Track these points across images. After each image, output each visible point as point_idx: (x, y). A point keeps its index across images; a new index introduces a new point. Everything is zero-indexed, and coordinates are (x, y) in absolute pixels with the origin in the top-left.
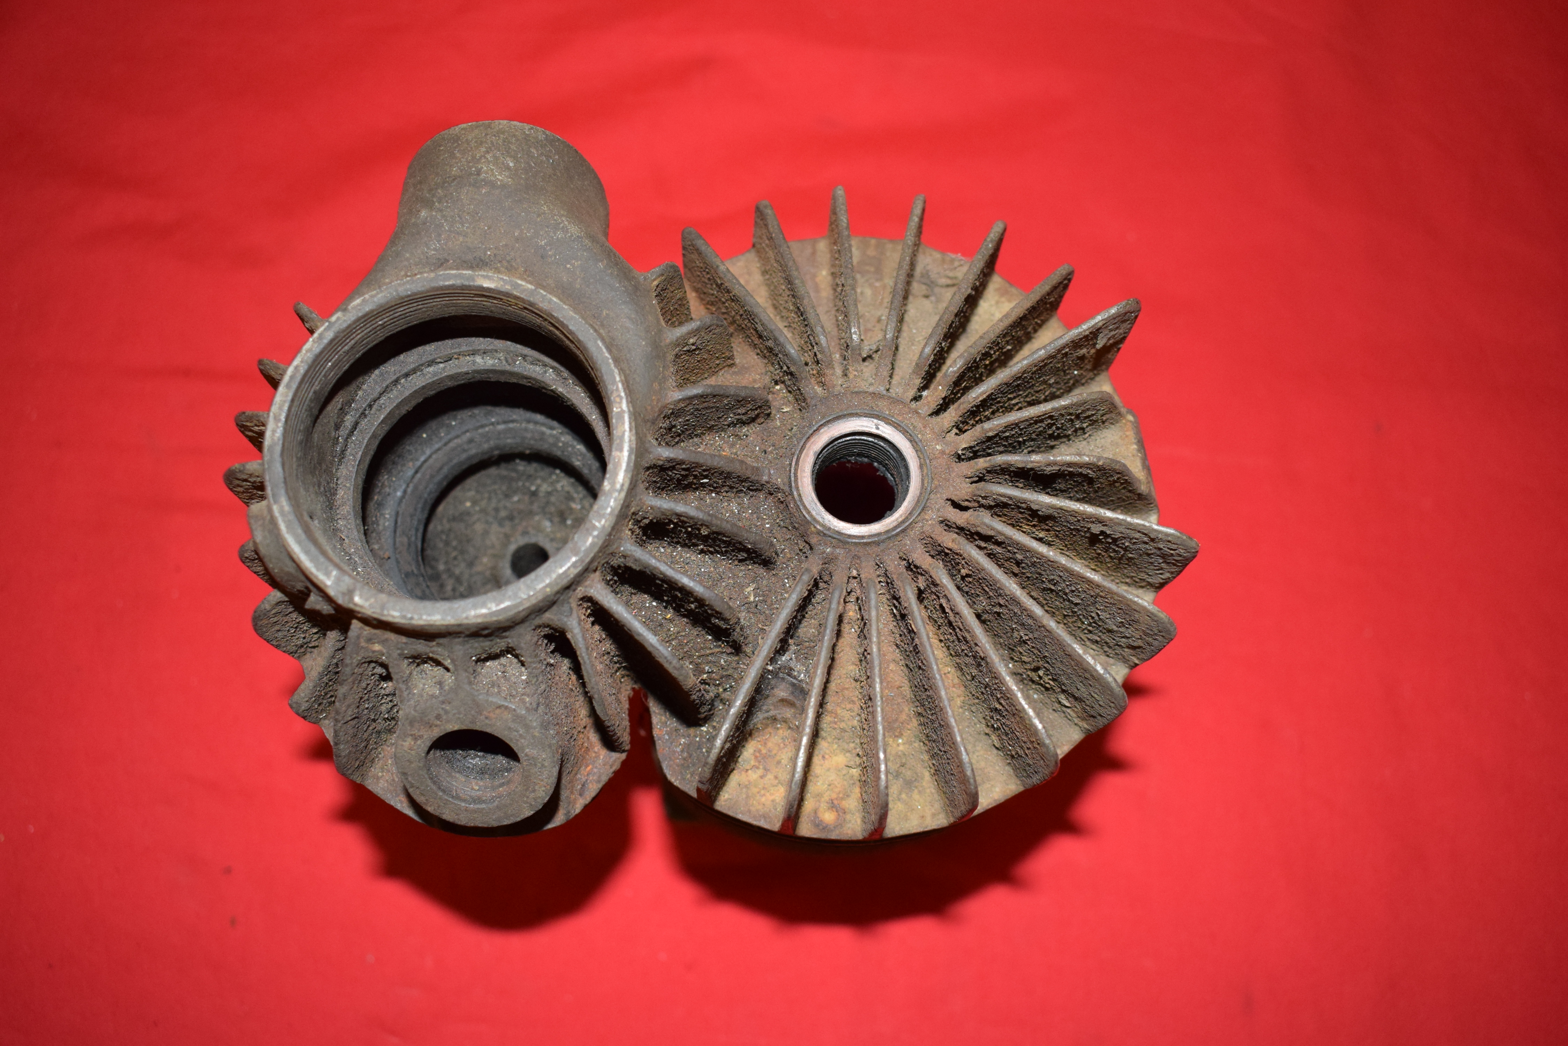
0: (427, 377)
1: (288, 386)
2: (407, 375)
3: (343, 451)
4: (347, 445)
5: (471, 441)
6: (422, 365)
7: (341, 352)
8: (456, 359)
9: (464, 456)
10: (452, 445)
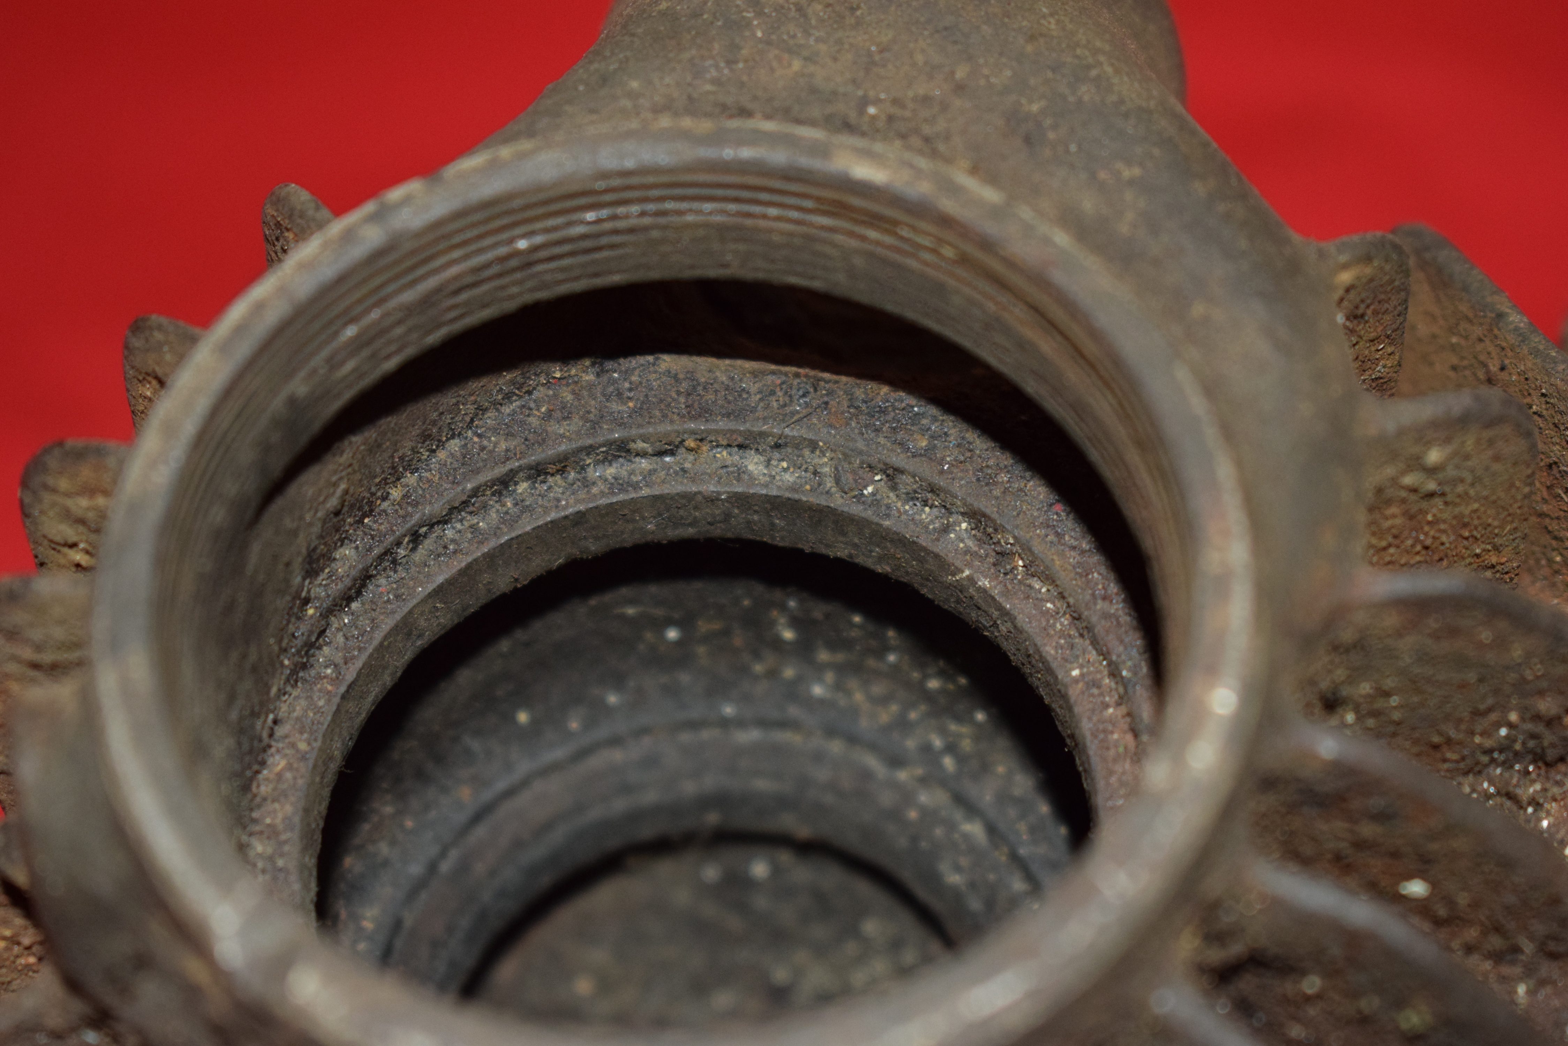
0: (595, 490)
1: (224, 348)
2: (538, 472)
3: (311, 646)
4: (322, 632)
5: (651, 761)
6: (589, 450)
7: (393, 303)
8: (690, 450)
9: (620, 805)
10: (597, 762)
